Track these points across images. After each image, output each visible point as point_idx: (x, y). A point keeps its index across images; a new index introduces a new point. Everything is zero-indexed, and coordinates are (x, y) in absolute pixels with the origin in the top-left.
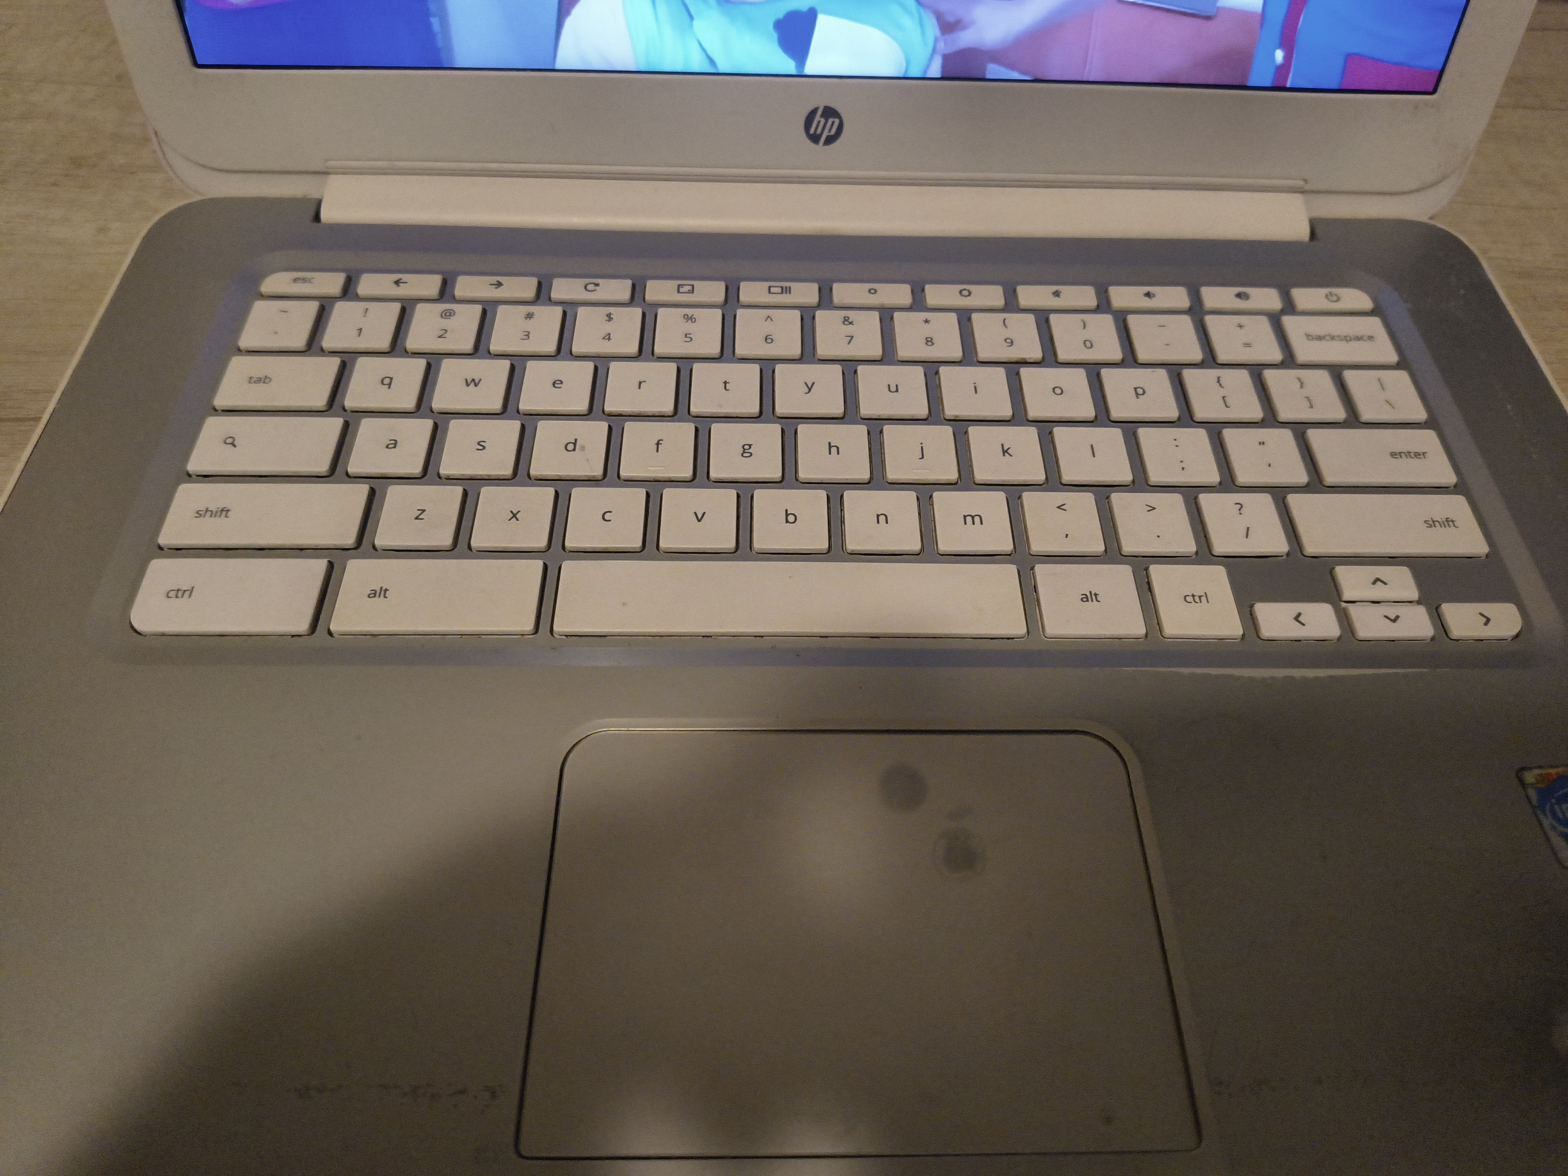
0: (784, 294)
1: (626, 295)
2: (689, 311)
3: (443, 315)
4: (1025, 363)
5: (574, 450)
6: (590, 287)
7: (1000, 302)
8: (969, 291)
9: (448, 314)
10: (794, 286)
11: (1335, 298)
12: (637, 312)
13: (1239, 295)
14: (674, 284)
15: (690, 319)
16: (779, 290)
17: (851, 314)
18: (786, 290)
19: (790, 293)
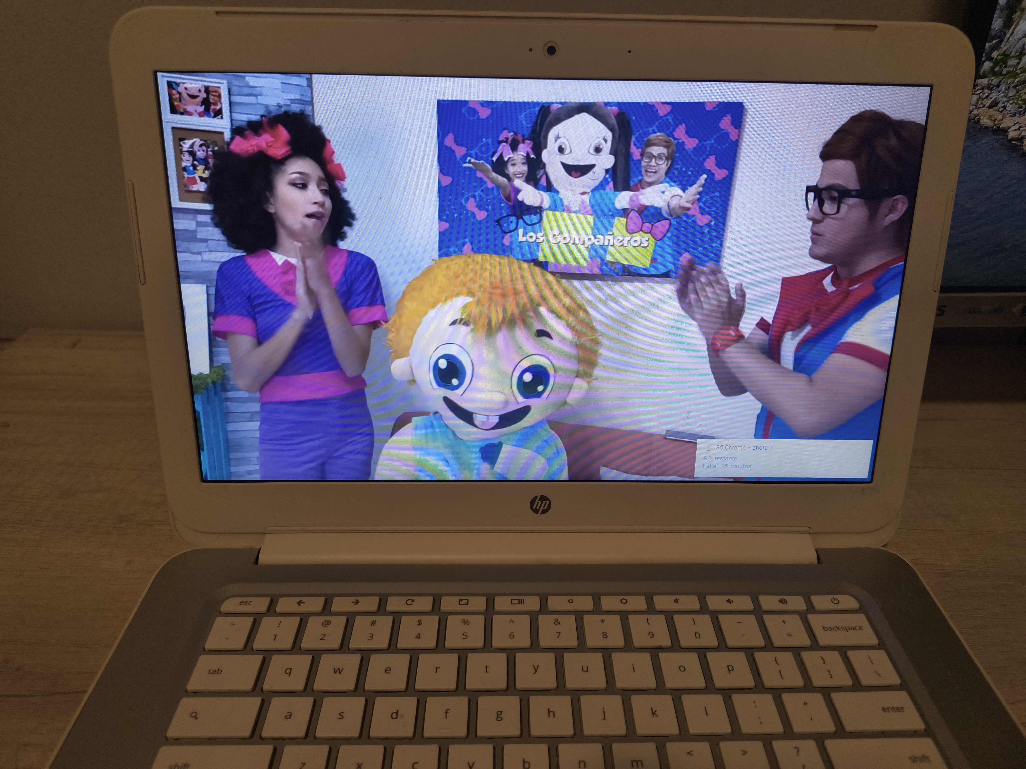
0: (520, 605)
1: (429, 608)
2: (465, 617)
3: (324, 625)
4: (661, 649)
5: (396, 718)
6: (409, 602)
7: (644, 607)
8: (626, 600)
9: (327, 623)
10: (526, 598)
11: (837, 602)
12: (436, 618)
13: (781, 601)
14: (457, 599)
15: (466, 622)
16: (517, 602)
17: (559, 617)
18: (521, 602)
19: (523, 604)
